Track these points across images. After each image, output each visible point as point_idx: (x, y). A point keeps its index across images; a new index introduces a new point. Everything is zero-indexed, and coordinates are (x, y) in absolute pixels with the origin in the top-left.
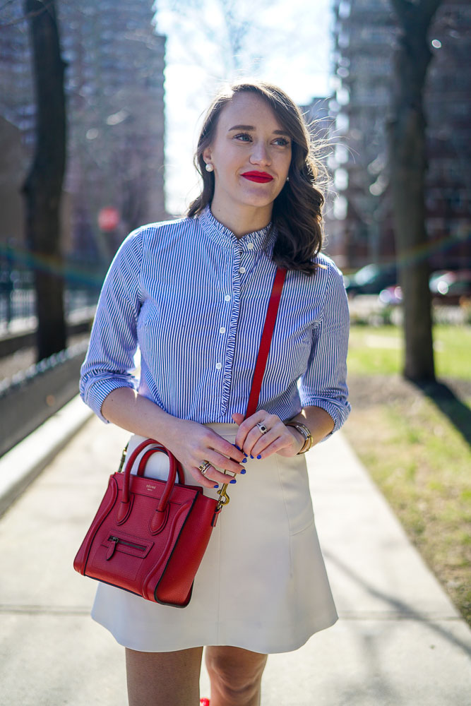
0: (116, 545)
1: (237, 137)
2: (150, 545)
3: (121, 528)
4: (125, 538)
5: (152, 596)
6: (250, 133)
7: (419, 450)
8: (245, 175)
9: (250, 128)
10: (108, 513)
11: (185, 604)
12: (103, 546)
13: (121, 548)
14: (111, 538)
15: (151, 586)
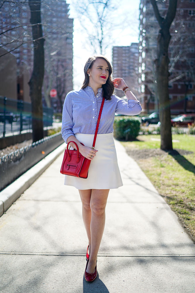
0: (69, 166)
1: (99, 68)
2: (77, 165)
3: (69, 162)
4: (71, 164)
5: (78, 176)
6: (102, 68)
7: (163, 169)
8: (101, 77)
9: (102, 66)
10: (66, 159)
11: (86, 178)
12: (66, 167)
13: (70, 167)
14: (68, 165)
15: (78, 174)
